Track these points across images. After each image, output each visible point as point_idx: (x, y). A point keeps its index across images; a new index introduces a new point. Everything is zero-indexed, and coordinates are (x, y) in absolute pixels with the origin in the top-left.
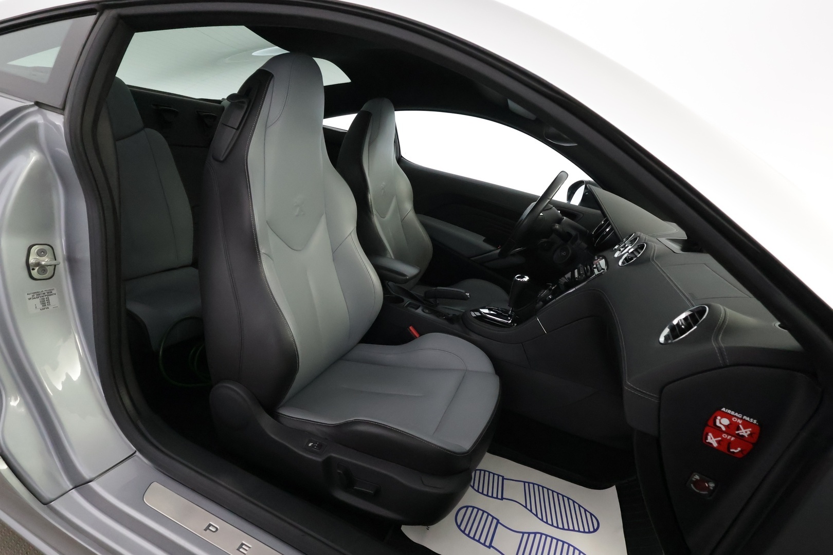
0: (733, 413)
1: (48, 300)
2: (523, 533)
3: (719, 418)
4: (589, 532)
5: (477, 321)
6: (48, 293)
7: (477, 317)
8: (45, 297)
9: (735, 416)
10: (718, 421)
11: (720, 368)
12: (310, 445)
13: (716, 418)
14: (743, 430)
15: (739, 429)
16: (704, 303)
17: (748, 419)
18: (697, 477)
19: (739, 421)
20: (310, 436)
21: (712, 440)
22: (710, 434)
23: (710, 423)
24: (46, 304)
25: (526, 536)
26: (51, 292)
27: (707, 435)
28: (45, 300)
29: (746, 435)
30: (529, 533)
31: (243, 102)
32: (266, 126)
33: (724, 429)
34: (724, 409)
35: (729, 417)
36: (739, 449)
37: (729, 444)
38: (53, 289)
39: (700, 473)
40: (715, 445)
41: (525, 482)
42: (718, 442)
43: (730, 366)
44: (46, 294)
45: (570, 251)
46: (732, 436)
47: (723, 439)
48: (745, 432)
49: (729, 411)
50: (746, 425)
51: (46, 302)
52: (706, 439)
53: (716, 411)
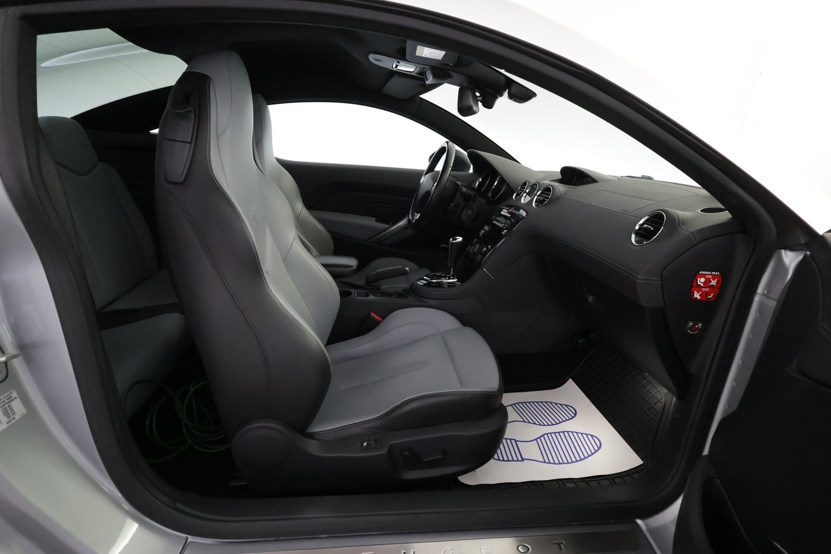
0: (706, 273)
1: (11, 408)
2: (536, 439)
3: (699, 279)
4: (573, 418)
5: (426, 288)
6: (8, 399)
7: (425, 285)
8: (6, 406)
9: (708, 274)
10: (698, 281)
11: (695, 245)
12: (365, 444)
13: (697, 280)
14: (713, 282)
15: (710, 282)
16: (658, 209)
17: (714, 273)
18: (691, 324)
19: (710, 277)
20: (360, 437)
21: (697, 295)
22: (695, 292)
23: (694, 285)
24: (11, 414)
25: (539, 440)
26: (11, 397)
27: (694, 293)
28: (8, 409)
29: (714, 284)
30: (540, 438)
31: (190, 111)
32: (217, 135)
33: (702, 285)
34: (701, 272)
35: (704, 276)
36: (712, 295)
37: (707, 294)
38: (12, 393)
39: (691, 320)
40: (699, 297)
41: (511, 405)
42: (700, 295)
43: (701, 242)
44: (6, 401)
45: (475, 208)
46: (707, 288)
47: (703, 292)
48: (714, 283)
49: (704, 272)
50: (714, 277)
51: (10, 411)
52: (694, 296)
53: (696, 275)
